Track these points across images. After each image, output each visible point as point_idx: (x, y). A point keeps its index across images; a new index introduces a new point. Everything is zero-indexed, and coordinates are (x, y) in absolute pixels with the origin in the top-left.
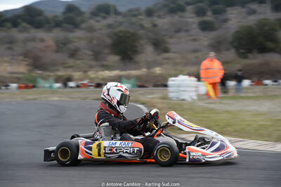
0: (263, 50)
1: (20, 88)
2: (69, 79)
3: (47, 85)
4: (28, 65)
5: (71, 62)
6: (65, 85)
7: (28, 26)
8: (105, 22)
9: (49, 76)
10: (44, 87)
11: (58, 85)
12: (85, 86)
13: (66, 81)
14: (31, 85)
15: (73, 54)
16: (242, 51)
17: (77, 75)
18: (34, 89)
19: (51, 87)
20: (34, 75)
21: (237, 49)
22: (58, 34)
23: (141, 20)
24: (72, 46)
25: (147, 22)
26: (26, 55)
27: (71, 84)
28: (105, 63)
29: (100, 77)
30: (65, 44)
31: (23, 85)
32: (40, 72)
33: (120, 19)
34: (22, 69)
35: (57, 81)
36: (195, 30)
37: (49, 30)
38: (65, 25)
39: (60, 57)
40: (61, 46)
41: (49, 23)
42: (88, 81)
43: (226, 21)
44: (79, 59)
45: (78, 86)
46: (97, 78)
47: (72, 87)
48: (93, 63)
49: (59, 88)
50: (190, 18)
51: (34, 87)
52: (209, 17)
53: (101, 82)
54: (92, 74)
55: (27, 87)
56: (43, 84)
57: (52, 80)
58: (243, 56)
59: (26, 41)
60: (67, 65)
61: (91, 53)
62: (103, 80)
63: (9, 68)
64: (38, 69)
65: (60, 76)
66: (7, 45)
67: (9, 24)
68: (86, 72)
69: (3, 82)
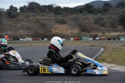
1: (74, 40)
2: (96, 36)
5: (101, 28)
6: (94, 39)
7: (87, 12)
9: (87, 35)
10: (85, 40)
11: (91, 39)
12: (103, 39)
13: (94, 37)
14: (79, 38)
15: (103, 25)
17: (100, 34)
18: (81, 41)
19: (88, 40)
20: (81, 34)
22: (99, 15)
24: (103, 22)
26: (80, 26)
27: (97, 38)
28: (116, 29)
31: (76, 39)
32: (84, 33)
34: (76, 31)
35: (90, 37)
37: (96, 14)
38: (103, 12)
39: (96, 26)
40: (97, 21)
41: (96, 11)
42: (105, 37)
44: (105, 27)
45: (100, 39)
46: (109, 36)
47: (97, 40)
48: (111, 29)
49: (92, 40)
51: (80, 39)
54: (107, 34)
55: (78, 40)
56: (85, 38)
57: (88, 36)
59: (84, 19)
61: (110, 24)
62: (112, 36)
63: (71, 31)
64: (84, 31)
65: (92, 35)
66: (75, 21)
67: (78, 12)
68: (104, 33)
69: (68, 37)
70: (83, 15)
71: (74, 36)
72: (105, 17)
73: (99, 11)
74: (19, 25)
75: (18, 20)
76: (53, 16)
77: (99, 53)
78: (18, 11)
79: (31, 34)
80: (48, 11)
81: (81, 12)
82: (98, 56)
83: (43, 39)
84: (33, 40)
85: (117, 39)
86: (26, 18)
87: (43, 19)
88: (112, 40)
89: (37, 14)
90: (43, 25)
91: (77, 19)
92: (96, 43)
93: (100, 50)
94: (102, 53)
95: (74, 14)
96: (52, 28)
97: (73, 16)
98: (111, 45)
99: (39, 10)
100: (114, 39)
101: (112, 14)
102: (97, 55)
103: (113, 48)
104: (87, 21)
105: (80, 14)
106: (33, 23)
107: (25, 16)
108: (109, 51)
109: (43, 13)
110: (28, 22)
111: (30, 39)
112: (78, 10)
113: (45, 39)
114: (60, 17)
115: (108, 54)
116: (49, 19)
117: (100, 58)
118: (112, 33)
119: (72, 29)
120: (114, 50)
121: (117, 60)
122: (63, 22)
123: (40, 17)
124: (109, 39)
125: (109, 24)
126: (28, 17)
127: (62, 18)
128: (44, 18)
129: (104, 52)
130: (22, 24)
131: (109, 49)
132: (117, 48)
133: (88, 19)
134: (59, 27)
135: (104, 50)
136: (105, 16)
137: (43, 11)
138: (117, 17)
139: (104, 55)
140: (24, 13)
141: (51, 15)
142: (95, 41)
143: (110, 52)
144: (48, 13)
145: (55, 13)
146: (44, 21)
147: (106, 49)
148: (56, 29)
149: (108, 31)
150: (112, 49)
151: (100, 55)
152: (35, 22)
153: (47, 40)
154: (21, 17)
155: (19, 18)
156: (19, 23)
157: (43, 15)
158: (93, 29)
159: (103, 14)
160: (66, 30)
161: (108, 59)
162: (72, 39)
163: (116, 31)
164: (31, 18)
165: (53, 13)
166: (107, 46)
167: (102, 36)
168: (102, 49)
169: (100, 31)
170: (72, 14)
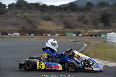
1: (59, 36)
2: (80, 33)
3: (70, 35)
4: (64, 26)
5: (84, 25)
6: (78, 35)
8: (102, 9)
9: (71, 31)
10: (69, 36)
11: (75, 35)
12: (86, 36)
13: (78, 33)
14: (64, 34)
15: (85, 22)
17: (83, 31)
18: (65, 36)
19: (71, 36)
22: (82, 14)
24: (85, 19)
26: (64, 23)
27: (80, 35)
28: (98, 26)
29: (92, 32)
30: (82, 18)
31: (61, 35)
34: (61, 28)
35: (74, 33)
37: (79, 12)
38: (85, 10)
39: (79, 23)
40: (80, 19)
41: (79, 9)
42: (87, 33)
45: (83, 36)
46: (91, 32)
47: (80, 36)
48: (92, 26)
49: (75, 36)
51: (65, 35)
53: (93, 34)
54: (89, 31)
55: (62, 35)
56: (69, 34)
57: (72, 33)
59: (68, 17)
60: (81, 27)
61: (92, 22)
62: (94, 33)
63: (56, 28)
64: (68, 28)
65: (76, 32)
66: (60, 18)
67: (63, 10)
68: (86, 30)
69: (53, 33)
70: (67, 13)
71: (58, 33)
72: (88, 16)
73: (82, 10)
74: (8, 21)
75: (7, 16)
76: (39, 14)
77: (83, 48)
78: (7, 8)
79: (18, 29)
80: (34, 8)
81: (65, 10)
83: (30, 34)
84: (20, 35)
85: (98, 36)
86: (14, 14)
87: (30, 16)
88: (94, 36)
89: (25, 11)
90: (30, 22)
91: (62, 17)
92: (79, 39)
93: (84, 45)
94: (86, 48)
95: (59, 11)
96: (38, 25)
97: (58, 14)
98: (93, 41)
99: (26, 8)
100: (96, 36)
101: (94, 12)
102: (81, 50)
104: (70, 18)
105: (65, 12)
106: (21, 19)
107: (13, 12)
108: (92, 46)
109: (30, 10)
110: (16, 18)
111: (18, 34)
112: (62, 8)
113: (32, 35)
114: (46, 14)
115: (91, 50)
116: (36, 16)
118: (94, 30)
119: (57, 25)
120: (96, 46)
121: (99, 55)
122: (48, 19)
123: (27, 14)
124: (91, 36)
125: (90, 21)
126: (16, 14)
127: (48, 15)
128: (31, 14)
129: (87, 47)
130: (11, 20)
131: (92, 45)
132: (99, 44)
133: (72, 16)
134: (45, 23)
135: (88, 45)
137: (30, 9)
138: (98, 16)
139: (87, 50)
140: (13, 10)
141: (38, 13)
142: (78, 37)
143: (92, 48)
144: (35, 10)
145: (41, 10)
146: (31, 17)
147: (89, 45)
148: (42, 25)
149: (91, 28)
150: (94, 45)
151: (83, 50)
152: (23, 19)
153: (34, 36)
154: (9, 13)
155: (8, 15)
156: (7, 19)
157: (30, 12)
158: (77, 26)
159: (86, 13)
160: (52, 27)
161: (91, 54)
162: (57, 35)
163: (97, 28)
164: (18, 15)
165: (39, 11)
166: (90, 42)
167: (85, 33)
168: (86, 45)
169: (83, 28)
170: (57, 11)
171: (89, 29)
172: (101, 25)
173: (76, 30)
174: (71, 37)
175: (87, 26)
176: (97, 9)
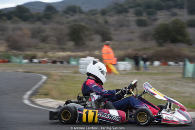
0: (174, 41)
2: (34, 57)
3: (18, 61)
5: (41, 45)
6: (31, 61)
8: (72, 18)
9: (20, 54)
10: (16, 62)
11: (26, 61)
12: (45, 62)
13: (31, 58)
14: (6, 60)
15: (44, 40)
16: (160, 41)
17: (40, 54)
19: (20, 62)
21: (157, 39)
22: (38, 25)
23: (97, 17)
24: (44, 34)
25: (101, 19)
27: (35, 61)
28: (64, 46)
29: (57, 56)
30: (39, 32)
32: (14, 51)
33: (83, 16)
35: (25, 58)
36: (133, 26)
37: (33, 22)
39: (33, 41)
40: (35, 34)
42: (47, 59)
43: (156, 20)
44: (48, 43)
45: (40, 62)
46: (53, 57)
47: (35, 63)
48: (56, 46)
49: (27, 63)
50: (131, 17)
52: (144, 17)
54: (50, 54)
55: (4, 62)
56: (15, 60)
58: (160, 45)
59: (14, 30)
60: (38, 47)
61: (55, 39)
62: (58, 58)
64: (14, 49)
65: (28, 55)
67: (5, 18)
68: (46, 52)
70: (13, 23)
72: (48, 28)
73: (39, 19)
77: (40, 83)
81: (9, 18)
82: (38, 88)
85: (65, 63)
88: (59, 64)
91: (2, 30)
92: (34, 68)
93: (41, 78)
94: (45, 83)
98: (58, 71)
100: (62, 62)
101: (59, 23)
102: (37, 86)
103: (60, 76)
104: (19, 33)
105: (9, 22)
108: (55, 80)
112: (4, 15)
115: (53, 86)
117: (41, 91)
118: (58, 53)
120: (63, 79)
121: (67, 94)
124: (54, 62)
129: (48, 82)
131: (55, 77)
132: (67, 76)
133: (21, 29)
135: (48, 78)
136: (47, 26)
138: (65, 29)
139: (47, 86)
142: (31, 64)
143: (56, 82)
147: (50, 78)
149: (52, 49)
150: (59, 78)
151: (41, 86)
158: (29, 46)
159: (44, 23)
161: (54, 93)
163: (64, 50)
166: (53, 72)
168: (44, 78)
169: (41, 49)
171: (50, 52)
172: (71, 44)
173: (28, 53)
174: (21, 65)
175: (47, 45)
176: (63, 17)
